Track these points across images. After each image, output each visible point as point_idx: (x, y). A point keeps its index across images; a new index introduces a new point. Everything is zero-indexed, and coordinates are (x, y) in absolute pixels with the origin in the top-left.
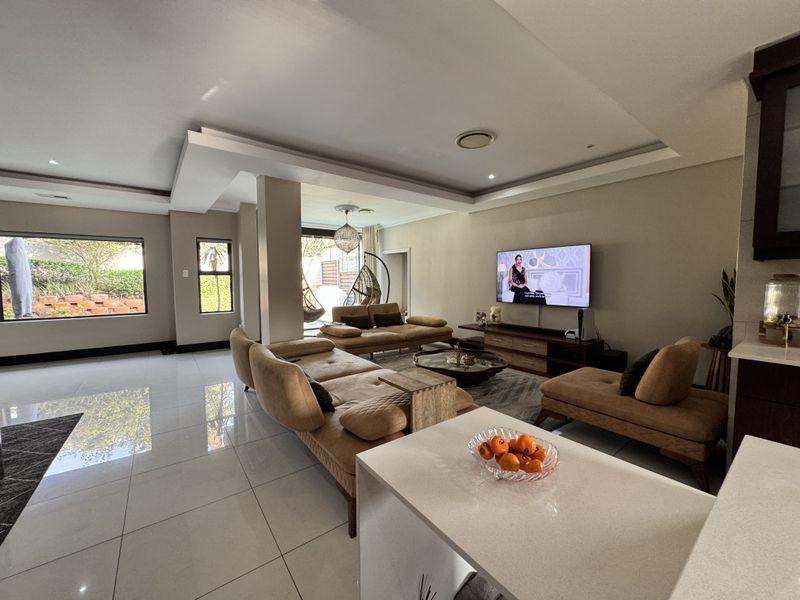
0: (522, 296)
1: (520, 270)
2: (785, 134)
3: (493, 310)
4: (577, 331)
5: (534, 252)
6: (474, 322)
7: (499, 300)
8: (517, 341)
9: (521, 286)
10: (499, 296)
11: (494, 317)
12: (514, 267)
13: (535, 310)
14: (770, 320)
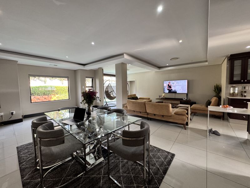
0: (170, 91)
1: (170, 85)
2: (235, 67)
3: (163, 95)
4: (186, 98)
5: (174, 81)
6: (158, 98)
7: (164, 92)
8: (172, 101)
9: (170, 89)
10: (164, 91)
11: (164, 96)
12: (168, 85)
13: (174, 94)
14: (231, 93)
